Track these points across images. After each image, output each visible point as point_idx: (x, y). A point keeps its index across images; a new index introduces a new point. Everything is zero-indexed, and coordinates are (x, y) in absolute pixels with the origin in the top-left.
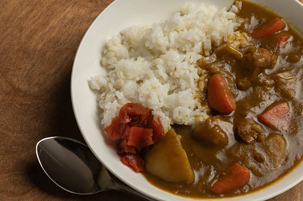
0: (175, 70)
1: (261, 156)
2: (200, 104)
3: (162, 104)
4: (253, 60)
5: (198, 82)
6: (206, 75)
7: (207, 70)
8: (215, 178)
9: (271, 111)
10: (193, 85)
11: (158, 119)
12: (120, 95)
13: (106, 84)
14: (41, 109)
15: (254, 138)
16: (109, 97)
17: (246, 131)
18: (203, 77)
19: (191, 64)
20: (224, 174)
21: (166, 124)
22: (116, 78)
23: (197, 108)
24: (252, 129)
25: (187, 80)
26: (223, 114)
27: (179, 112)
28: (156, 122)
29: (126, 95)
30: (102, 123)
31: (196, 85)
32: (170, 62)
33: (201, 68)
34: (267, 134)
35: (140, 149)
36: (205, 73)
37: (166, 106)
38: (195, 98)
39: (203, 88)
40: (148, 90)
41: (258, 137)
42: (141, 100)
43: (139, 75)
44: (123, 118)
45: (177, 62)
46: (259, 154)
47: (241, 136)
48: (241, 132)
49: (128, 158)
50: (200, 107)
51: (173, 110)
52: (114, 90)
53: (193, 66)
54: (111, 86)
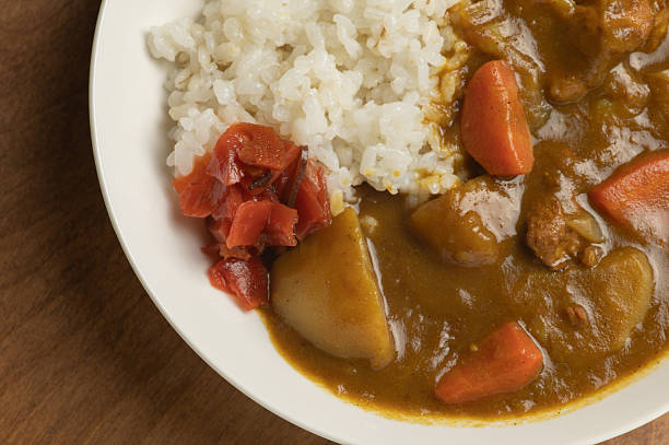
0: (383, 34)
1: (579, 311)
2: (437, 138)
3: (335, 131)
4: (600, 30)
5: (441, 74)
6: (464, 57)
7: (469, 43)
8: (448, 358)
9: (626, 182)
10: (426, 83)
11: (320, 173)
12: (224, 91)
13: (193, 49)
14: (23, 70)
15: (571, 255)
16: (197, 87)
17: (549, 237)
18: (455, 62)
19: (430, 18)
20: (475, 348)
21: (339, 187)
22: (221, 38)
23: (427, 148)
24: (569, 230)
25: (410, 68)
26: (495, 177)
27: (379, 159)
28: (312, 184)
29: (239, 93)
30: (169, 164)
31: (435, 81)
32: (370, 10)
33: (455, 31)
34: (605, 248)
35: (261, 249)
36: (464, 51)
37: (344, 136)
38: (427, 120)
39: (452, 93)
40: (300, 88)
41: (581, 253)
42: (279, 115)
43: (285, 33)
44: (222, 167)
45: (390, 11)
46: (574, 305)
47: (536, 249)
48: (536, 240)
49: (228, 270)
50: (436, 147)
51: (364, 149)
52: (213, 68)
53: (432, 25)
54: (203, 58)
